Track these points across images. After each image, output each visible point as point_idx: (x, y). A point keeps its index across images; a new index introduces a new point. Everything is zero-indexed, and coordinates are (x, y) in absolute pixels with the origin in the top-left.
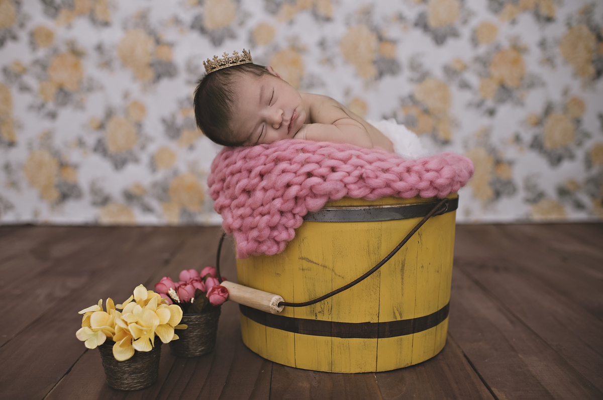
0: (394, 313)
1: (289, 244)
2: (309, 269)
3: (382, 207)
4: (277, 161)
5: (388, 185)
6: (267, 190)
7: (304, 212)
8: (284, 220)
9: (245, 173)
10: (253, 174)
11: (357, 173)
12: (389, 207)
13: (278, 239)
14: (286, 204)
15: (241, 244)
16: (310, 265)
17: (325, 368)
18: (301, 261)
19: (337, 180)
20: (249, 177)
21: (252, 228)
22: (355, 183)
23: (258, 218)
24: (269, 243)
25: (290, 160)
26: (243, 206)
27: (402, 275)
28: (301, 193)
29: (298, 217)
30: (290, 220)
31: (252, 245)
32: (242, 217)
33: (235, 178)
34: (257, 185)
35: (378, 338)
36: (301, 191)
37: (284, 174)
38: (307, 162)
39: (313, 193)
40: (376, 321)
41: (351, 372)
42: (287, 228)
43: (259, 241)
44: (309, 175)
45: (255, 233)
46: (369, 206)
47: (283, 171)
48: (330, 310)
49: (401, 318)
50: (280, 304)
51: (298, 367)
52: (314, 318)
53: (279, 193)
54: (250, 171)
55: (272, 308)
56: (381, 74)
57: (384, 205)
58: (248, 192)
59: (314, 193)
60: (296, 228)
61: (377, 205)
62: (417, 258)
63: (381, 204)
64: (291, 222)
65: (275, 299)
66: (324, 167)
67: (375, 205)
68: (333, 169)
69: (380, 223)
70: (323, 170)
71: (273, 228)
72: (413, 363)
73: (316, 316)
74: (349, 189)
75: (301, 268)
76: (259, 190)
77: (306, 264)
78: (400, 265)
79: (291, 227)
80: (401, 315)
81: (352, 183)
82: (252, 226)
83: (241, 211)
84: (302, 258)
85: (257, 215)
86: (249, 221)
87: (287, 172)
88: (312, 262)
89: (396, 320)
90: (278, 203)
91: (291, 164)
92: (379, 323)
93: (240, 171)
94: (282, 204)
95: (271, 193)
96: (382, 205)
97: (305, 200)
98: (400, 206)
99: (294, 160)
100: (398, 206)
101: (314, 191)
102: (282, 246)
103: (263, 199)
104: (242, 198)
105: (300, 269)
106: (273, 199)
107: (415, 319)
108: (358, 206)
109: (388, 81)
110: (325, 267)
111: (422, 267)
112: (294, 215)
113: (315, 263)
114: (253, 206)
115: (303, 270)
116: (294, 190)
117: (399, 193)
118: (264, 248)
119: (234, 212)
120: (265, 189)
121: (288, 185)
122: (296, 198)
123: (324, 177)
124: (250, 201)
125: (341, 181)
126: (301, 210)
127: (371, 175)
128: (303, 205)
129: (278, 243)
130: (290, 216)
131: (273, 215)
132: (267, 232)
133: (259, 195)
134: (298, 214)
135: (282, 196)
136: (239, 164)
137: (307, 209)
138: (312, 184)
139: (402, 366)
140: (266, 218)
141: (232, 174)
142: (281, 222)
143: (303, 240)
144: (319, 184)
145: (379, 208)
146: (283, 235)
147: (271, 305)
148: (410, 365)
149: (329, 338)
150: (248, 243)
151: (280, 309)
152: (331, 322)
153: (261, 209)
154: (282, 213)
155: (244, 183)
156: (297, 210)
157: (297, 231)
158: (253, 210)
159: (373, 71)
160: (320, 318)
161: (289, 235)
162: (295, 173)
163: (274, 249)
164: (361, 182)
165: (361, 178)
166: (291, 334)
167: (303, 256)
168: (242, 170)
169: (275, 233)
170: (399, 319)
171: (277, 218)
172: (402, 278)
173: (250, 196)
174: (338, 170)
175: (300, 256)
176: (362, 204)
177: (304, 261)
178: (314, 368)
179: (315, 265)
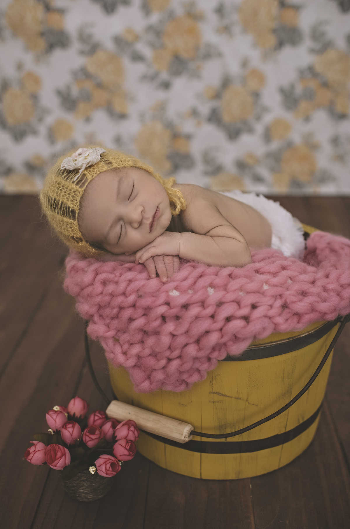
0: (298, 420)
2: (220, 402)
3: (300, 336)
5: (313, 309)
6: (177, 336)
7: (223, 357)
8: (197, 364)
11: (278, 303)
12: (307, 334)
14: (202, 351)
16: (222, 398)
17: (232, 476)
18: (211, 395)
19: (261, 317)
21: (155, 370)
22: (280, 315)
23: (164, 362)
25: (202, 303)
30: (204, 364)
34: (159, 328)
35: (283, 444)
36: (221, 337)
37: (198, 321)
38: (222, 302)
39: (235, 337)
40: (283, 432)
42: (200, 372)
44: (229, 319)
46: (288, 339)
47: (197, 318)
49: (303, 420)
50: (191, 434)
51: (203, 479)
52: (223, 441)
53: (193, 339)
55: (184, 440)
56: (280, 45)
57: (303, 334)
61: (296, 336)
64: (204, 366)
65: (187, 429)
66: (244, 307)
67: (294, 337)
69: (297, 351)
70: (245, 311)
71: (182, 373)
74: (276, 324)
75: (212, 400)
76: (165, 335)
77: (216, 397)
79: (205, 370)
80: (303, 418)
81: (277, 316)
82: (155, 368)
84: (214, 393)
85: (162, 359)
87: (201, 317)
88: (225, 395)
91: (204, 308)
94: (198, 351)
95: (181, 340)
96: (301, 335)
97: (226, 346)
101: (237, 336)
103: (171, 344)
105: (210, 401)
106: (186, 345)
108: (278, 341)
109: (287, 51)
110: (238, 398)
112: (210, 359)
113: (228, 396)
115: (214, 402)
116: (213, 337)
117: (324, 314)
118: (170, 387)
120: (173, 335)
121: (207, 332)
123: (246, 319)
125: (265, 316)
126: (219, 355)
128: (223, 350)
129: (187, 383)
130: (205, 360)
132: (175, 376)
135: (197, 342)
137: (227, 353)
138: (235, 329)
140: (175, 363)
142: (193, 367)
143: (215, 377)
149: (238, 454)
151: (191, 438)
152: (242, 442)
153: (168, 354)
154: (195, 359)
156: (214, 355)
159: (272, 40)
160: (230, 440)
161: (201, 377)
162: (212, 317)
163: (182, 388)
165: (285, 306)
166: (198, 454)
167: (214, 390)
169: (185, 376)
170: (301, 422)
174: (259, 305)
175: (211, 391)
176: (283, 339)
177: (215, 395)
178: (221, 478)
179: (227, 398)
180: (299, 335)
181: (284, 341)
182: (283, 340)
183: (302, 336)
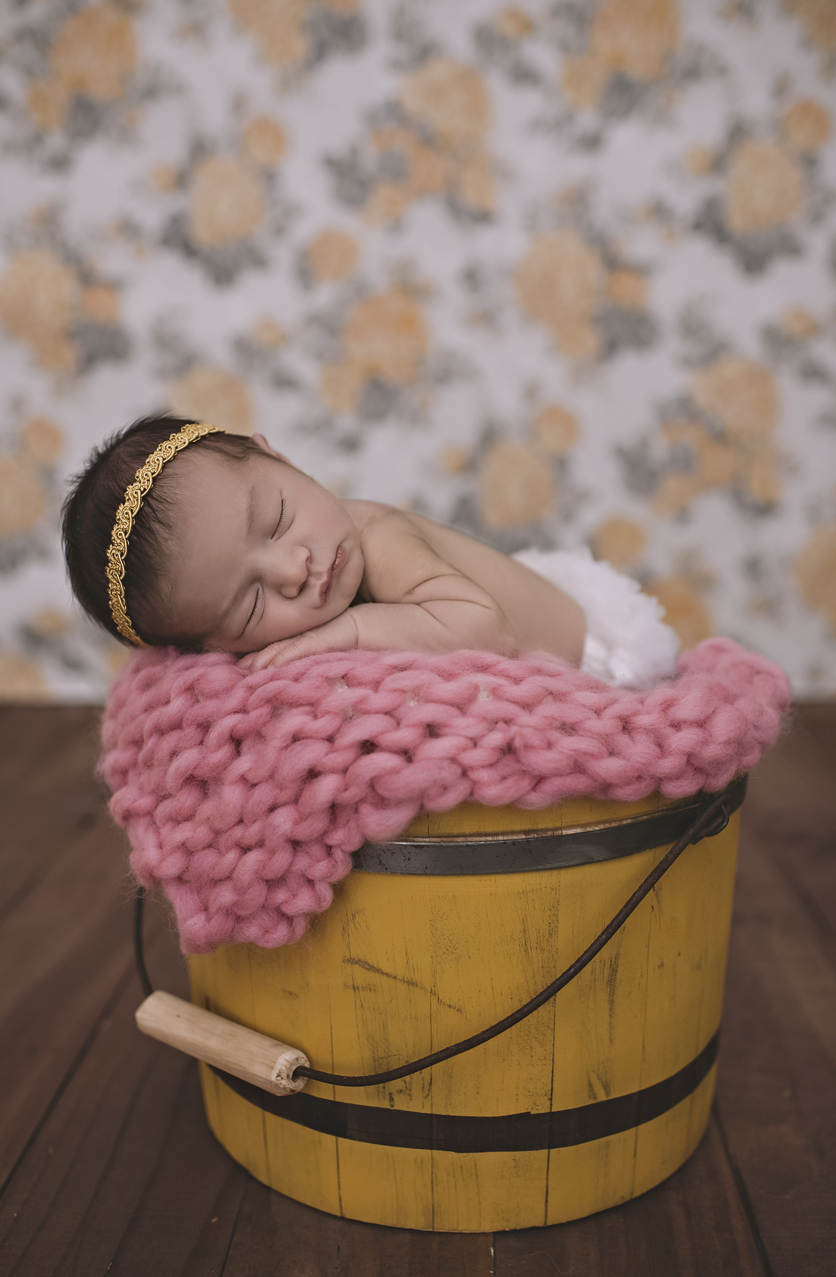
0: (590, 1085)
1: (316, 922)
2: (371, 988)
3: (559, 833)
4: (277, 705)
5: (578, 767)
6: (254, 785)
7: (355, 844)
8: (302, 862)
9: (190, 733)
10: (214, 735)
11: (496, 738)
12: (579, 830)
13: (288, 910)
14: (305, 824)
15: (190, 922)
16: (373, 978)
17: (415, 1220)
18: (349, 966)
19: (442, 759)
20: (201, 743)
21: (216, 882)
22: (491, 765)
23: (231, 856)
24: (265, 920)
25: (313, 707)
26: (189, 818)
27: (612, 994)
28: (347, 795)
29: (338, 854)
30: (319, 861)
31: (217, 924)
32: (187, 850)
33: (168, 742)
34: (225, 766)
35: (550, 1147)
36: (346, 789)
37: (297, 747)
38: (358, 710)
39: (376, 795)
40: (543, 1108)
41: (482, 1230)
42: (310, 882)
43: (236, 916)
44: (368, 747)
45: (225, 896)
46: (526, 832)
47: (296, 738)
48: (427, 1087)
49: (607, 1095)
50: (298, 1073)
51: (348, 1216)
52: (385, 1104)
53: (286, 795)
54: (205, 727)
55: (277, 1086)
57: (567, 828)
58: (200, 783)
59: (379, 795)
60: (333, 880)
61: (546, 830)
62: (648, 946)
63: (558, 824)
64: (320, 868)
65: (286, 1059)
66: (408, 726)
67: (542, 830)
68: (432, 730)
69: (555, 873)
70: (405, 736)
71: (273, 884)
72: (637, 1193)
73: (391, 1099)
74: (474, 783)
75: (350, 984)
76: (231, 783)
77: (361, 976)
78: (607, 972)
79: (323, 879)
80: (607, 1087)
81: (483, 767)
82: (217, 876)
83: (183, 833)
84: (353, 961)
85: (228, 849)
86: (206, 860)
87: (307, 738)
88: (378, 971)
89: (594, 1102)
90: (283, 820)
91: (316, 717)
92: (551, 1115)
93: (177, 725)
94: (296, 823)
95: (264, 795)
96: (561, 828)
97: (356, 811)
98: (608, 825)
99: (323, 707)
100: (602, 827)
101: (381, 791)
102: (301, 926)
103: (243, 807)
104: (186, 799)
105: (346, 985)
106: (272, 809)
107: (641, 1093)
108: (497, 834)
110: (411, 983)
111: (662, 965)
112: (329, 849)
113: (387, 975)
114: (218, 825)
115: (355, 988)
116: (326, 788)
117: (606, 787)
118: (251, 932)
119: (165, 831)
120: (248, 783)
121: (313, 774)
122: (334, 810)
123: (407, 754)
124: (207, 808)
125: (453, 760)
126: (345, 838)
127: (535, 740)
128: (353, 824)
129: (290, 920)
130: (316, 850)
131: (272, 852)
132: (257, 894)
133: (231, 795)
134: (339, 846)
135: (296, 800)
136: (177, 705)
137: (363, 835)
138: (374, 774)
139: (610, 1204)
140: (253, 857)
141: (160, 731)
142: (294, 868)
143: (354, 916)
144: (395, 771)
145: (553, 837)
146: (303, 902)
147: (273, 1078)
148: (628, 1198)
149: (425, 1153)
150: (209, 919)
151: (299, 1085)
152: (431, 1115)
153: (238, 832)
154: (296, 844)
155: (187, 759)
156: (337, 837)
157: (339, 889)
158: (217, 833)
160: (401, 1105)
161: (319, 899)
162: (330, 739)
163: (280, 933)
164: (508, 760)
165: (508, 749)
166: (329, 1139)
167: (354, 955)
168: (184, 725)
169: (281, 896)
170: (602, 1097)
171: (282, 860)
172: (612, 1002)
173: (205, 795)
174: (446, 730)
175: (348, 956)
176: (509, 829)
177: (356, 967)
178: (390, 1221)
179: (385, 977)
180: (556, 829)
181: (515, 837)
182: (513, 833)
183: (565, 832)
